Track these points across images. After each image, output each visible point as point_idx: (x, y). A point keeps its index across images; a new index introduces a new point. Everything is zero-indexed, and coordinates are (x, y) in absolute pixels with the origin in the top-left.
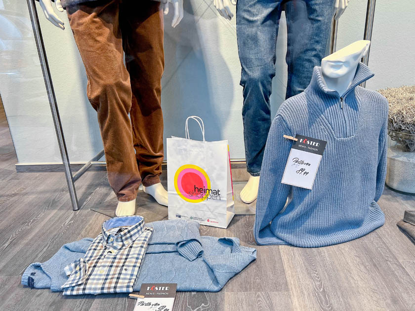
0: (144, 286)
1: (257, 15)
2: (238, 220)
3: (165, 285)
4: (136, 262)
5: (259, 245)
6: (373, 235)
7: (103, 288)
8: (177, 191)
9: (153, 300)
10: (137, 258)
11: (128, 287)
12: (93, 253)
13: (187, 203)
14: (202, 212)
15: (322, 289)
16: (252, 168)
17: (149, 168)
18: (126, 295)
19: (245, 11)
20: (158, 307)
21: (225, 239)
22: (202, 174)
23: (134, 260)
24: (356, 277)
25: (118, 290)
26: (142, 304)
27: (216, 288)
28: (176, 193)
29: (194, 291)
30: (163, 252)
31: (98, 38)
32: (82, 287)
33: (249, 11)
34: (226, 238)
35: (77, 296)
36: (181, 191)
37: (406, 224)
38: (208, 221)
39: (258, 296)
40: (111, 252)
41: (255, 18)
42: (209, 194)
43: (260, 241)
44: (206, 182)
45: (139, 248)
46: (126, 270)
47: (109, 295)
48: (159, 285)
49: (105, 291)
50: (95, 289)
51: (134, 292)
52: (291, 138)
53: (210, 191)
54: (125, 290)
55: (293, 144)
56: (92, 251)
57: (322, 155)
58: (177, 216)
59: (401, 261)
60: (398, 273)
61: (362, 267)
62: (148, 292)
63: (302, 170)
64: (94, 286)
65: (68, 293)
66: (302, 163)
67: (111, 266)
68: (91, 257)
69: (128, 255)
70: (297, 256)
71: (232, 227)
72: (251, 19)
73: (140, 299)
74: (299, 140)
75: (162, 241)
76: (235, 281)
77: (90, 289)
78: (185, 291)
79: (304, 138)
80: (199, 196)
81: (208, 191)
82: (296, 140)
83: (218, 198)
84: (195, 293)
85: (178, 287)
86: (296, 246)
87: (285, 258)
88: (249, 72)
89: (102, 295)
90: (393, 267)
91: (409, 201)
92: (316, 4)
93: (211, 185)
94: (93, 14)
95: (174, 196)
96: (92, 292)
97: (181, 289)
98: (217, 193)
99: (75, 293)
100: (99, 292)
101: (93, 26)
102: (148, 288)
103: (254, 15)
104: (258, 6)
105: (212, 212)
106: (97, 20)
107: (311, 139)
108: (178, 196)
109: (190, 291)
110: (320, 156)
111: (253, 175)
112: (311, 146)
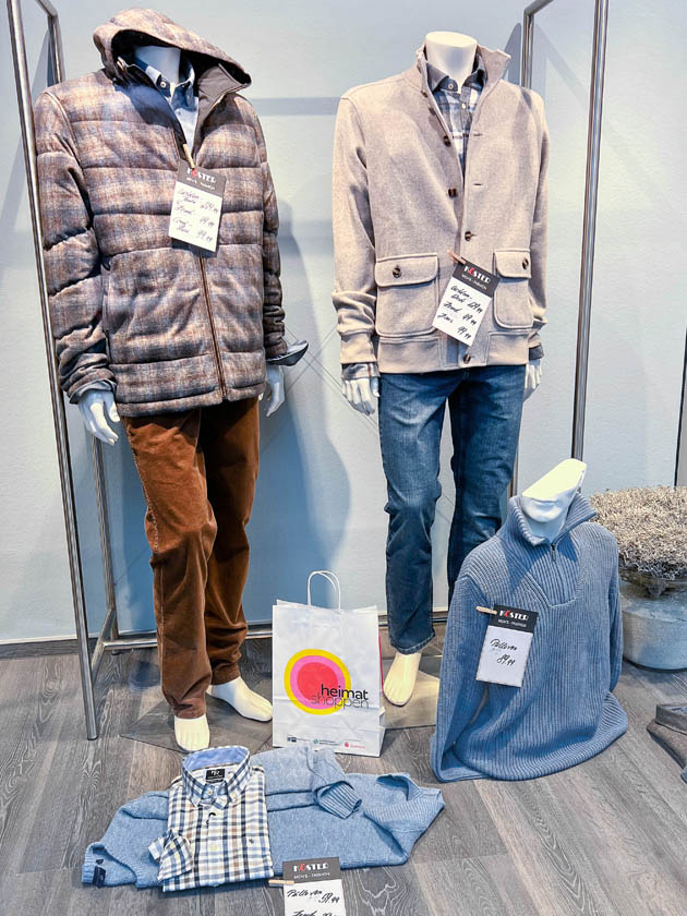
0: (288, 865)
1: (415, 416)
2: (394, 739)
3: (321, 861)
4: (261, 828)
5: (441, 781)
6: (613, 749)
7: (227, 875)
8: (289, 695)
9: (311, 886)
10: (261, 821)
11: (266, 868)
12: (182, 818)
13: (308, 716)
14: (335, 730)
15: (555, 846)
16: (402, 641)
17: (221, 651)
18: (263, 882)
19: (396, 409)
20: (321, 896)
21: (390, 777)
22: (335, 664)
23: (257, 824)
24: (600, 823)
25: (252, 875)
26: (294, 893)
27: (401, 860)
28: (287, 698)
29: (365, 867)
30: (292, 808)
31: (180, 464)
32: (192, 875)
33: (402, 410)
34: (394, 775)
35: (188, 891)
36: (296, 696)
37: (661, 729)
38: (347, 745)
39: (466, 866)
40: (214, 814)
41: (412, 421)
42: (348, 699)
43: (443, 775)
44: (343, 678)
45: (258, 803)
46: (251, 841)
47: (238, 885)
48: (310, 861)
49: (232, 878)
50: (216, 877)
51: (278, 876)
52: (488, 610)
53: (351, 694)
54: (262, 874)
55: (491, 620)
56: (178, 815)
57: (533, 632)
58: (289, 739)
59: (660, 789)
60: (659, 810)
61: (607, 806)
62: (296, 874)
63: (506, 657)
64: (211, 873)
65: (172, 887)
66: (504, 646)
67: (225, 838)
68: (182, 825)
69: (243, 817)
70: (506, 798)
71: (387, 753)
72: (406, 421)
73: (288, 886)
74: (499, 613)
75: (285, 788)
76: (422, 844)
77: (207, 877)
78: (352, 868)
79: (505, 608)
80: (330, 702)
81: (345, 693)
82: (495, 612)
83: (364, 705)
84: (368, 869)
85: (342, 862)
86: (502, 780)
87: (488, 800)
88: (403, 497)
89: (227, 886)
90: (651, 802)
91: (659, 684)
92: (500, 398)
93: (352, 684)
94: (175, 429)
95: (284, 704)
96: (211, 882)
97: (347, 865)
98: (363, 695)
99: (182, 886)
100: (222, 880)
101: (173, 448)
102: (295, 868)
103: (410, 416)
104: (417, 403)
105: (353, 729)
106: (179, 436)
107: (516, 611)
108: (291, 705)
109: (360, 868)
110: (531, 635)
111: (404, 653)
112: (517, 621)
